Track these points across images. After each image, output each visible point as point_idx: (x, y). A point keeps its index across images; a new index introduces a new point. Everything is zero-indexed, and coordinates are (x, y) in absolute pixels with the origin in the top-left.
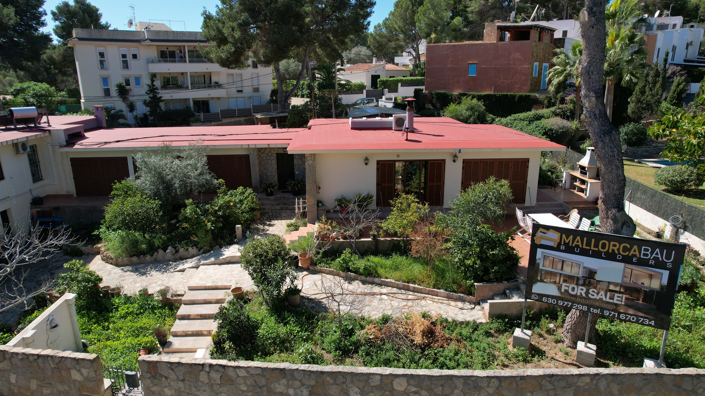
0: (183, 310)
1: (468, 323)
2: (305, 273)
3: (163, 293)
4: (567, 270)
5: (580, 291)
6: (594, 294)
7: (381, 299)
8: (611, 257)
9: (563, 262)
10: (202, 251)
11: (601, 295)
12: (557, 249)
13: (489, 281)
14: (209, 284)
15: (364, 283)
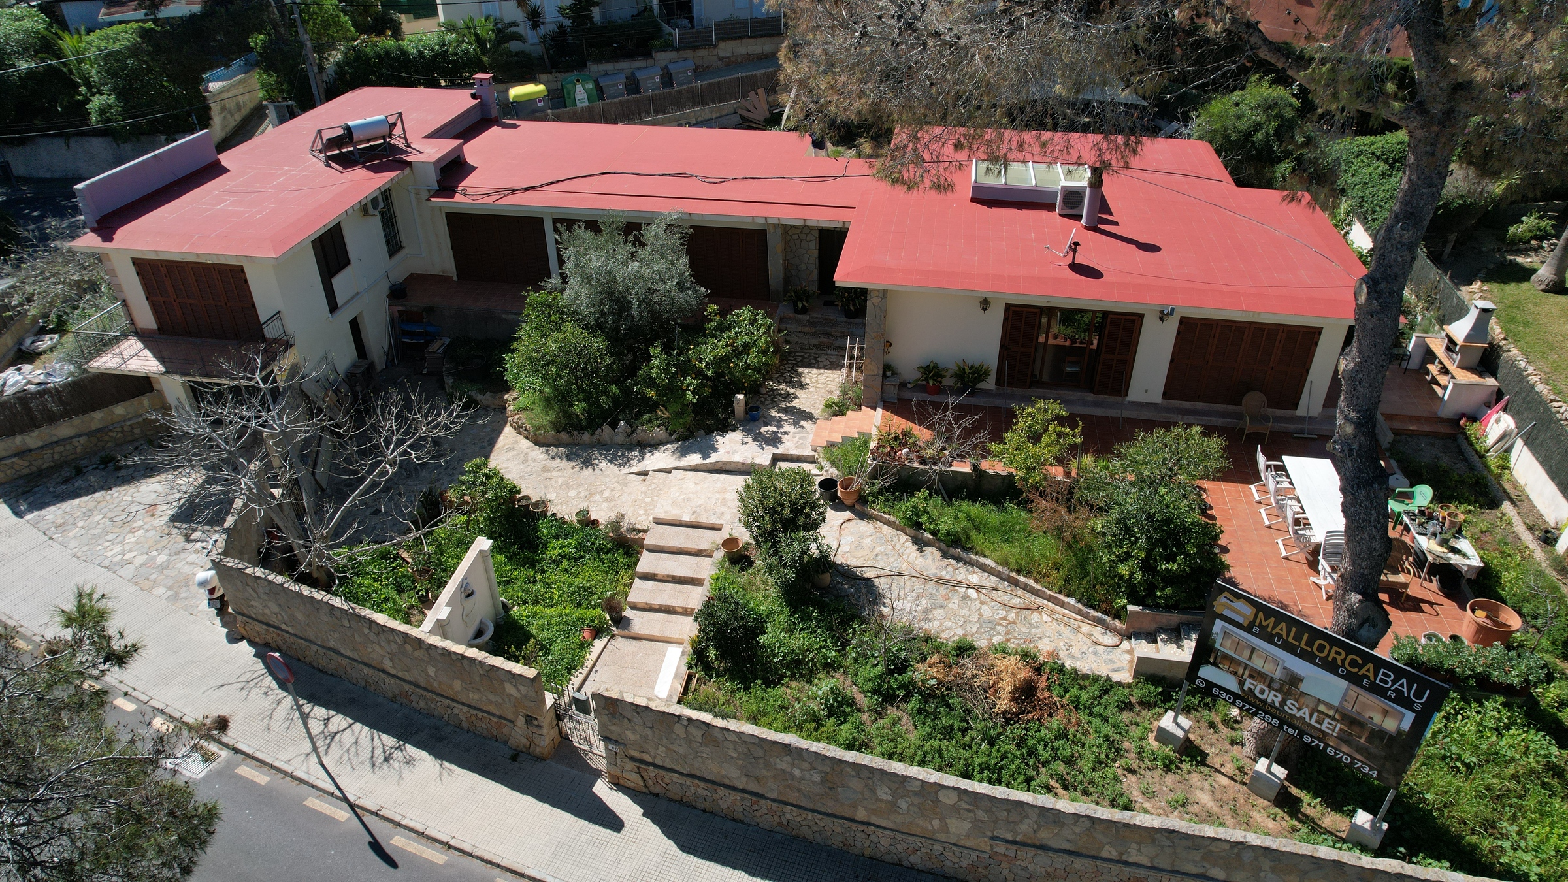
0: (647, 562)
1: (1096, 679)
2: (847, 514)
3: (615, 525)
4: (1258, 663)
5: (1273, 698)
6: (1291, 708)
7: (966, 597)
8: (1331, 667)
9: (1253, 650)
10: (675, 436)
11: (1304, 713)
12: (1248, 629)
14: (686, 518)
15: (945, 555)
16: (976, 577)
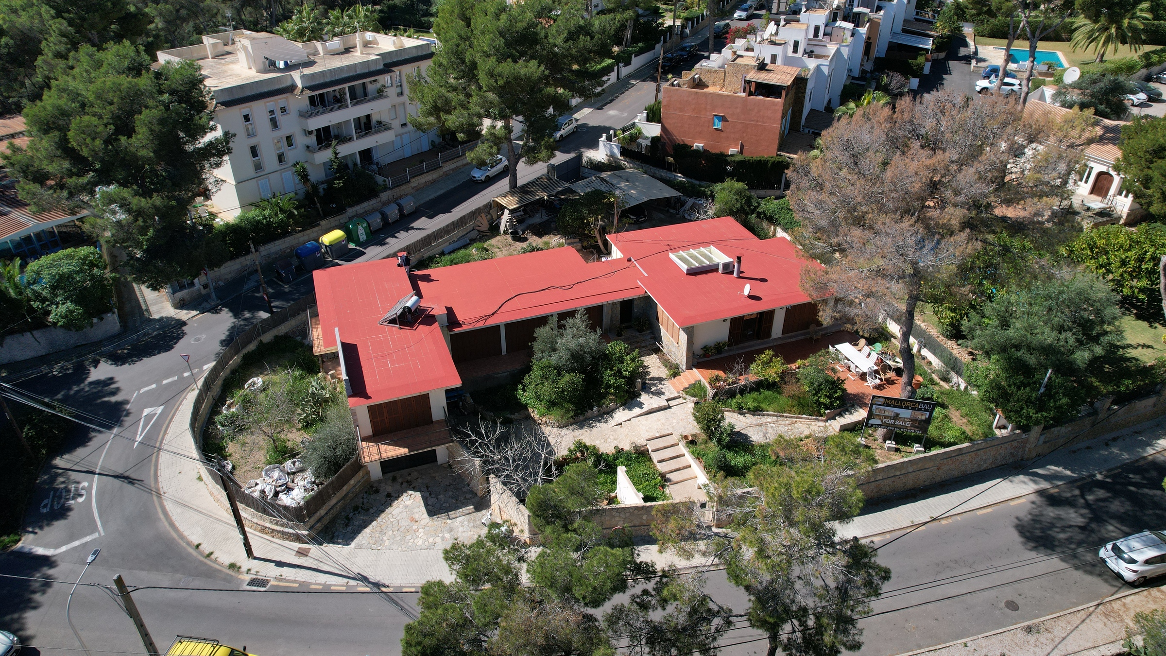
0: (655, 456)
4: (887, 414)
5: (892, 422)
6: (897, 423)
7: (772, 426)
9: (885, 410)
11: (901, 423)
12: (883, 405)
13: (834, 408)
14: (657, 435)
15: (754, 415)
16: (769, 419)
